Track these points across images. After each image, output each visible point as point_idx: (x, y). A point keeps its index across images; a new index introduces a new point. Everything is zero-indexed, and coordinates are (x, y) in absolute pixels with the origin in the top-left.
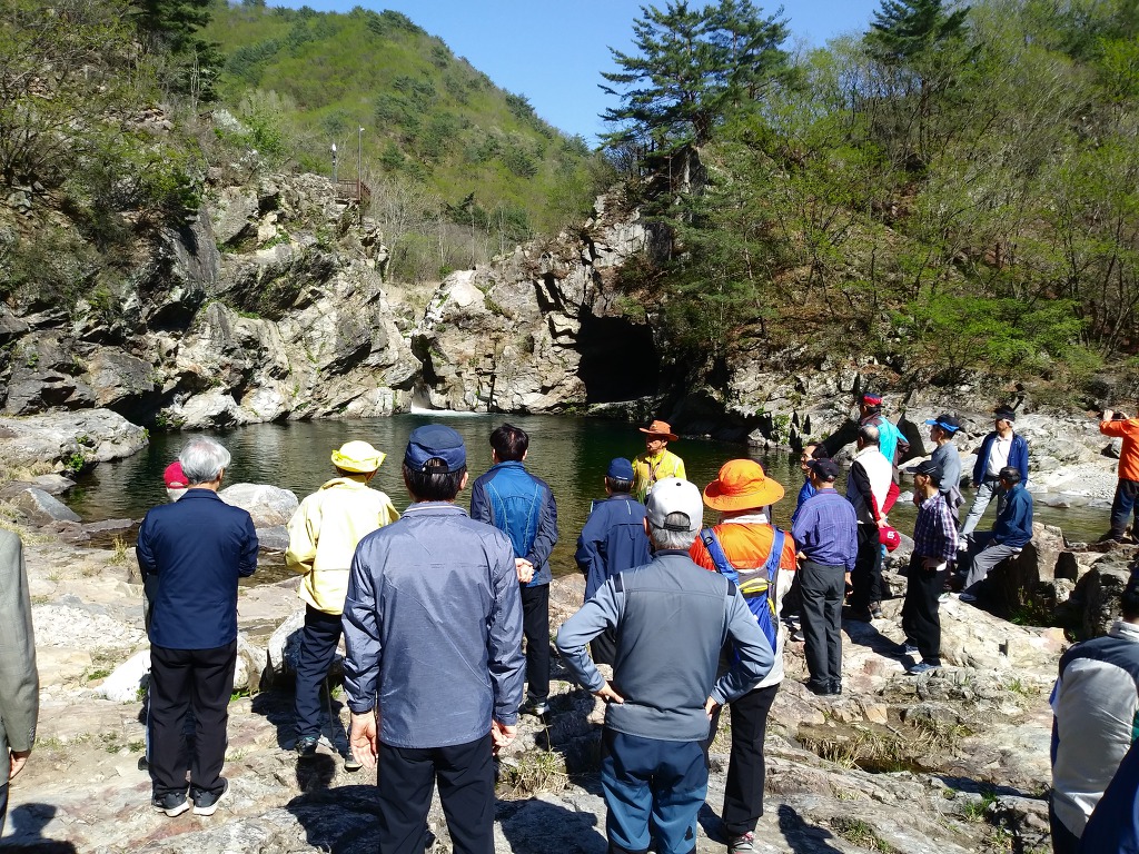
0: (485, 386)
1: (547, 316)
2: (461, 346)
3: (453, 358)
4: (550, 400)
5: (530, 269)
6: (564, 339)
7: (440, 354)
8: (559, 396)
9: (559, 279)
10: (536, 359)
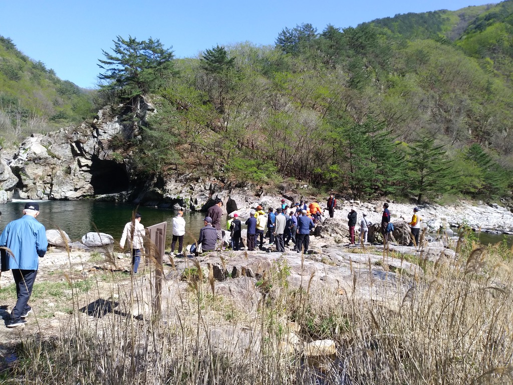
0: (47, 189)
1: (76, 159)
2: (36, 171)
3: (32, 176)
4: (78, 194)
5: (68, 138)
6: (85, 168)
7: (26, 175)
8: (82, 192)
9: (83, 143)
10: (72, 176)
